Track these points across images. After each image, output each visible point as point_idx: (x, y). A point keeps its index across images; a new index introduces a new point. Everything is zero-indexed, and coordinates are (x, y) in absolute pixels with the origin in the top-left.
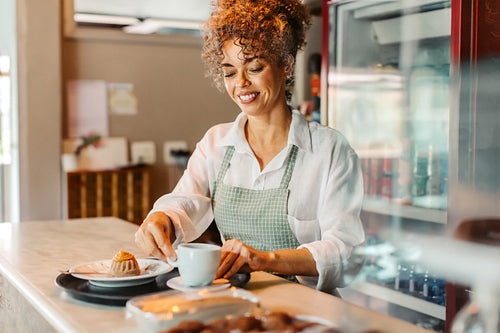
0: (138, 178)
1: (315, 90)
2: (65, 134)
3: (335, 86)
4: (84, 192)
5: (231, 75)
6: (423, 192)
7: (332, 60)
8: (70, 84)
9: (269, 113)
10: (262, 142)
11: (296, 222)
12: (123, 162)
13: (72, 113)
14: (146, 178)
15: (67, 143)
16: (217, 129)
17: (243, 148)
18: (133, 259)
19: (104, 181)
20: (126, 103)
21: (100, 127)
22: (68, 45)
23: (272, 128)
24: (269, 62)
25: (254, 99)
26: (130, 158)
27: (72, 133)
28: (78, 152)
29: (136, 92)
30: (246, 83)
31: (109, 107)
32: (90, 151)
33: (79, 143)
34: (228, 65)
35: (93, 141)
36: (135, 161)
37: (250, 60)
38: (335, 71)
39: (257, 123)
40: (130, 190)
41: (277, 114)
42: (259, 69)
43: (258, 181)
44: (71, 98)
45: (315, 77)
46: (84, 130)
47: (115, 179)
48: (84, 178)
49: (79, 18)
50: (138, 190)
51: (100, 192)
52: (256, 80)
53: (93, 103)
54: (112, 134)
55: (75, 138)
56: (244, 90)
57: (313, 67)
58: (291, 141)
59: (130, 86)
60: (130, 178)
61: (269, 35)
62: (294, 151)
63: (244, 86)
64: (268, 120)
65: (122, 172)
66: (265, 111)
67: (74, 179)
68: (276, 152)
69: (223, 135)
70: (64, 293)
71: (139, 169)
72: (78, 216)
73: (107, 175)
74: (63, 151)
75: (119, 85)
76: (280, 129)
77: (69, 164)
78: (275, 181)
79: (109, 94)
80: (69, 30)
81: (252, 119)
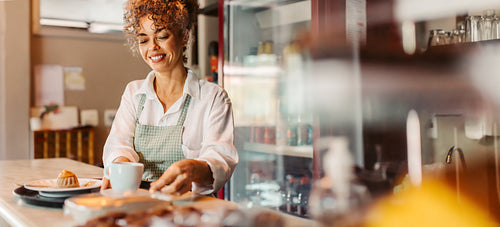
0: (85, 136)
1: (213, 68)
2: (33, 103)
3: (229, 76)
4: (46, 145)
5: (145, 41)
6: (294, 143)
7: (226, 55)
8: (36, 68)
9: (171, 71)
10: (164, 92)
11: (188, 150)
12: (74, 124)
13: (38, 89)
14: (91, 136)
15: (34, 111)
16: (134, 83)
17: (152, 96)
18: (74, 176)
19: (61, 137)
20: (77, 82)
21: (59, 99)
22: (35, 39)
23: (173, 81)
24: (173, 32)
25: (162, 59)
26: (80, 121)
27: (38, 103)
28: (42, 116)
29: (85, 74)
30: (157, 48)
31: (65, 85)
32: (51, 116)
33: (43, 110)
34: (143, 35)
35: (53, 108)
36: (84, 123)
37: (160, 30)
38: (228, 64)
39: (162, 78)
40: (80, 145)
41: (177, 72)
42: (166, 37)
43: (162, 120)
44: (37, 78)
45: (214, 58)
46: (46, 101)
47: (69, 136)
48: (46, 135)
49: (44, 22)
50: (85, 144)
51: (57, 146)
52: (164, 45)
53: (54, 82)
54: (67, 104)
55: (39, 107)
56: (155, 53)
57: (212, 50)
58: (186, 91)
59: (80, 70)
60: (80, 135)
61: (174, 13)
62: (188, 98)
63: (155, 49)
64: (170, 77)
65: (74, 131)
66: (169, 68)
67: (39, 137)
68: (175, 101)
69: (139, 87)
70: (20, 202)
71: (86, 129)
72: (42, 157)
73: (63, 133)
74: (31, 115)
75: (72, 69)
76: (178, 83)
77: (36, 125)
78: (174, 121)
79: (65, 76)
80: (36, 30)
81: (159, 75)
